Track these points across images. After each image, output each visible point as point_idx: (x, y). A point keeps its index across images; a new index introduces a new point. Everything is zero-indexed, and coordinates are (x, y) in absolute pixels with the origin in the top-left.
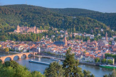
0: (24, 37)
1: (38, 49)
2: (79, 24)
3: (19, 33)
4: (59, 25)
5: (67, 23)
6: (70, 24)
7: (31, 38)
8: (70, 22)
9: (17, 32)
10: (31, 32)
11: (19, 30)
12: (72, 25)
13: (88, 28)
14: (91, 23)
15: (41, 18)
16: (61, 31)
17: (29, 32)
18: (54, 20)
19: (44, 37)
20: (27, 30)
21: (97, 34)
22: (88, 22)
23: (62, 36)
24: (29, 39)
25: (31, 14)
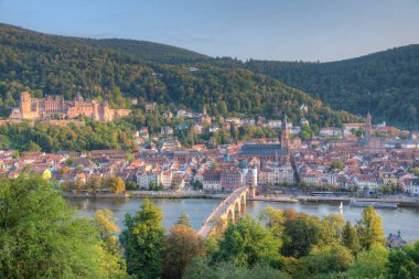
0: (70, 138)
2: (230, 91)
3: (38, 121)
4: (160, 94)
5: (186, 87)
6: (199, 90)
7: (98, 138)
8: (195, 83)
9: (26, 116)
10: (86, 118)
11: (29, 109)
12: (207, 91)
13: (262, 102)
14: (264, 88)
15: (74, 68)
16: (182, 113)
17: (76, 118)
18: (128, 75)
19: (137, 134)
20: (66, 111)
21: (299, 120)
22: (252, 83)
23: (199, 128)
24: (92, 145)
25: (9, 49)
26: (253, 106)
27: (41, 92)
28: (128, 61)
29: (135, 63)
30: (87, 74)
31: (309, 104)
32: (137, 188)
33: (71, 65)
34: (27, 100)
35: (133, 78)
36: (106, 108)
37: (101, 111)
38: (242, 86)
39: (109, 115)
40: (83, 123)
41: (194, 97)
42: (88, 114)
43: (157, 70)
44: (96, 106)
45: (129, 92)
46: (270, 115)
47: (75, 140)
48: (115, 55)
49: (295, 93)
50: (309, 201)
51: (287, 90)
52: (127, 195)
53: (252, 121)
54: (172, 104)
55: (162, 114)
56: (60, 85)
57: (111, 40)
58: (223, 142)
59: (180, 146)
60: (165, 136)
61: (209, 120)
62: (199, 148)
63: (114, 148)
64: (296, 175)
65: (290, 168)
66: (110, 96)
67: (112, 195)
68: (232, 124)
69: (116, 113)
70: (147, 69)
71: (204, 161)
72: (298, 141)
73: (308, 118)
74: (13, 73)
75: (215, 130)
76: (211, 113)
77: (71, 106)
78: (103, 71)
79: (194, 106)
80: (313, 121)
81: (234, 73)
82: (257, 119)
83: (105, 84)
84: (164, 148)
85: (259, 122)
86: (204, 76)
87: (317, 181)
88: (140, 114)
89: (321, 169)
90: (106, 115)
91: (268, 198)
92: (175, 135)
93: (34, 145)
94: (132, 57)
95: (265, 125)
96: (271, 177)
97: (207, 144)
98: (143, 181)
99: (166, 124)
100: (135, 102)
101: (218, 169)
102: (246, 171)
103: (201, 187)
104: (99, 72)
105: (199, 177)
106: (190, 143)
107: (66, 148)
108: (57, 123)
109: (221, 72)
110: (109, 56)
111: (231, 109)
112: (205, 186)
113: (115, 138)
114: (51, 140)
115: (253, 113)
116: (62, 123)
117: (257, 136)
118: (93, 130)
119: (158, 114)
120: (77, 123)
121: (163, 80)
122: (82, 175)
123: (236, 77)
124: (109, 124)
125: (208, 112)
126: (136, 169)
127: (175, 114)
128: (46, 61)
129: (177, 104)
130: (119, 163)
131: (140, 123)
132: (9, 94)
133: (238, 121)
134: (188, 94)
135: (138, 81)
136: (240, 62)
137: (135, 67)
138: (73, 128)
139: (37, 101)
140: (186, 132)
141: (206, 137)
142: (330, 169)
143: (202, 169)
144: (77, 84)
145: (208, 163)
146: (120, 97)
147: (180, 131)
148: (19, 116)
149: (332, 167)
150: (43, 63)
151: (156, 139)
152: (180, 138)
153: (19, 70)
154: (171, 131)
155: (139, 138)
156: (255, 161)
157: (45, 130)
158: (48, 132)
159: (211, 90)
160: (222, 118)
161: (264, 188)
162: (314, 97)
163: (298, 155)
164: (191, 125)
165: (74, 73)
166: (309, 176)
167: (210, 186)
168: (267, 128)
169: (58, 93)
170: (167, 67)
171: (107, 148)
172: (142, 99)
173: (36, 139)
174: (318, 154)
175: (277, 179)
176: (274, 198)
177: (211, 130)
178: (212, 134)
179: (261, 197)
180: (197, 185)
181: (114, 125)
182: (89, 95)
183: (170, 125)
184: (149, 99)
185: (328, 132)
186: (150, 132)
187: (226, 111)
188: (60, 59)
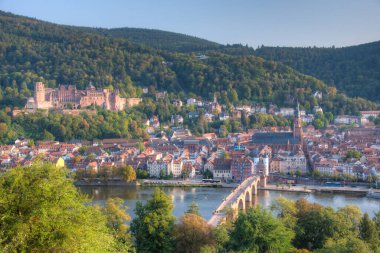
1: (261, 162)
2: (241, 79)
3: (51, 111)
4: (170, 82)
5: (196, 75)
6: (209, 78)
7: (109, 127)
8: (205, 71)
9: (40, 106)
11: (43, 99)
12: (217, 79)
13: (273, 89)
14: (276, 75)
15: (86, 57)
16: (192, 102)
17: (88, 108)
18: (138, 64)
19: (148, 123)
20: (78, 100)
21: (312, 107)
22: (263, 70)
23: (209, 117)
24: (104, 133)
25: (23, 41)
26: (264, 94)
27: (54, 82)
28: (139, 50)
29: (145, 51)
30: (99, 64)
31: (324, 92)
32: (148, 177)
33: (83, 54)
34: (41, 90)
35: (143, 67)
36: (118, 98)
37: (113, 100)
38: (253, 74)
39: (120, 103)
40: (95, 112)
41: (204, 85)
42: (99, 103)
43: (168, 59)
44: (108, 95)
45: (140, 81)
46: (281, 102)
47: (87, 129)
48: (126, 44)
49: (308, 80)
50: (323, 191)
51: (300, 77)
52: (138, 184)
53: (264, 109)
54: (182, 93)
55: (172, 102)
56: (72, 75)
57: (122, 29)
58: (233, 130)
59: (190, 134)
60: (175, 125)
61: (219, 109)
62: (209, 137)
63: (125, 136)
64: (309, 165)
65: (303, 157)
66: (121, 85)
67: (123, 184)
68: (243, 113)
69: (127, 102)
70: (157, 57)
71: (215, 150)
72: (311, 130)
73: (321, 106)
74: (29, 63)
75: (225, 118)
76: (221, 101)
77: (83, 95)
78: (114, 60)
79: (204, 95)
80: (327, 109)
81: (245, 60)
82: (268, 107)
83: (117, 74)
84: (174, 136)
85: (271, 110)
86: (214, 63)
87: (332, 171)
88: (150, 103)
89: (335, 158)
90: (117, 104)
91: (280, 187)
92: (184, 123)
93: (49, 134)
94: (143, 46)
95: (276, 114)
96: (283, 166)
97: (217, 133)
98: (154, 170)
99: (176, 112)
100: (145, 91)
101: (228, 157)
102: (257, 160)
103: (211, 176)
104: (110, 61)
105: (209, 166)
106: (200, 132)
107: (79, 137)
108: (69, 112)
109: (231, 60)
110: (120, 45)
111: (242, 97)
112: (215, 175)
113: (126, 127)
114: (64, 130)
115: (264, 101)
116: (75, 112)
117: (269, 124)
118: (105, 119)
119: (168, 103)
120: (89, 113)
121: (174, 68)
122: (94, 164)
123: (247, 64)
124: (120, 113)
125: (218, 100)
126: (147, 158)
127: (185, 102)
128: (59, 51)
129: (187, 93)
130: (130, 151)
131: (150, 112)
132: (24, 84)
133: (248, 109)
134: (198, 82)
135: (148, 70)
136: (251, 49)
137: (145, 56)
138: (86, 117)
139: (51, 90)
140: (196, 120)
141: (216, 126)
142: (346, 159)
143: (212, 159)
144: (89, 74)
145: (218, 152)
146: (131, 87)
147: (190, 120)
148: (34, 106)
149: (348, 156)
150: (56, 53)
151: (166, 127)
152: (190, 127)
153: (34, 61)
154: (181, 120)
155: (149, 127)
156: (267, 149)
157: (58, 119)
158: (62, 121)
159: (221, 78)
160: (232, 106)
161: (276, 178)
162: (328, 83)
163: (311, 144)
164: (200, 114)
165: (86, 63)
166: (323, 166)
167: (220, 175)
168: (278, 116)
169: (70, 82)
170: (177, 55)
171: (119, 137)
172: (153, 88)
173: (50, 128)
174: (333, 143)
175: (289, 168)
176: (286, 188)
177: (221, 119)
178: (222, 123)
179: (273, 187)
180: (207, 174)
181: (125, 114)
182: (100, 85)
183: (180, 114)
184: (160, 88)
185: (343, 120)
186: (160, 121)
187: (237, 99)
188: (73, 49)
